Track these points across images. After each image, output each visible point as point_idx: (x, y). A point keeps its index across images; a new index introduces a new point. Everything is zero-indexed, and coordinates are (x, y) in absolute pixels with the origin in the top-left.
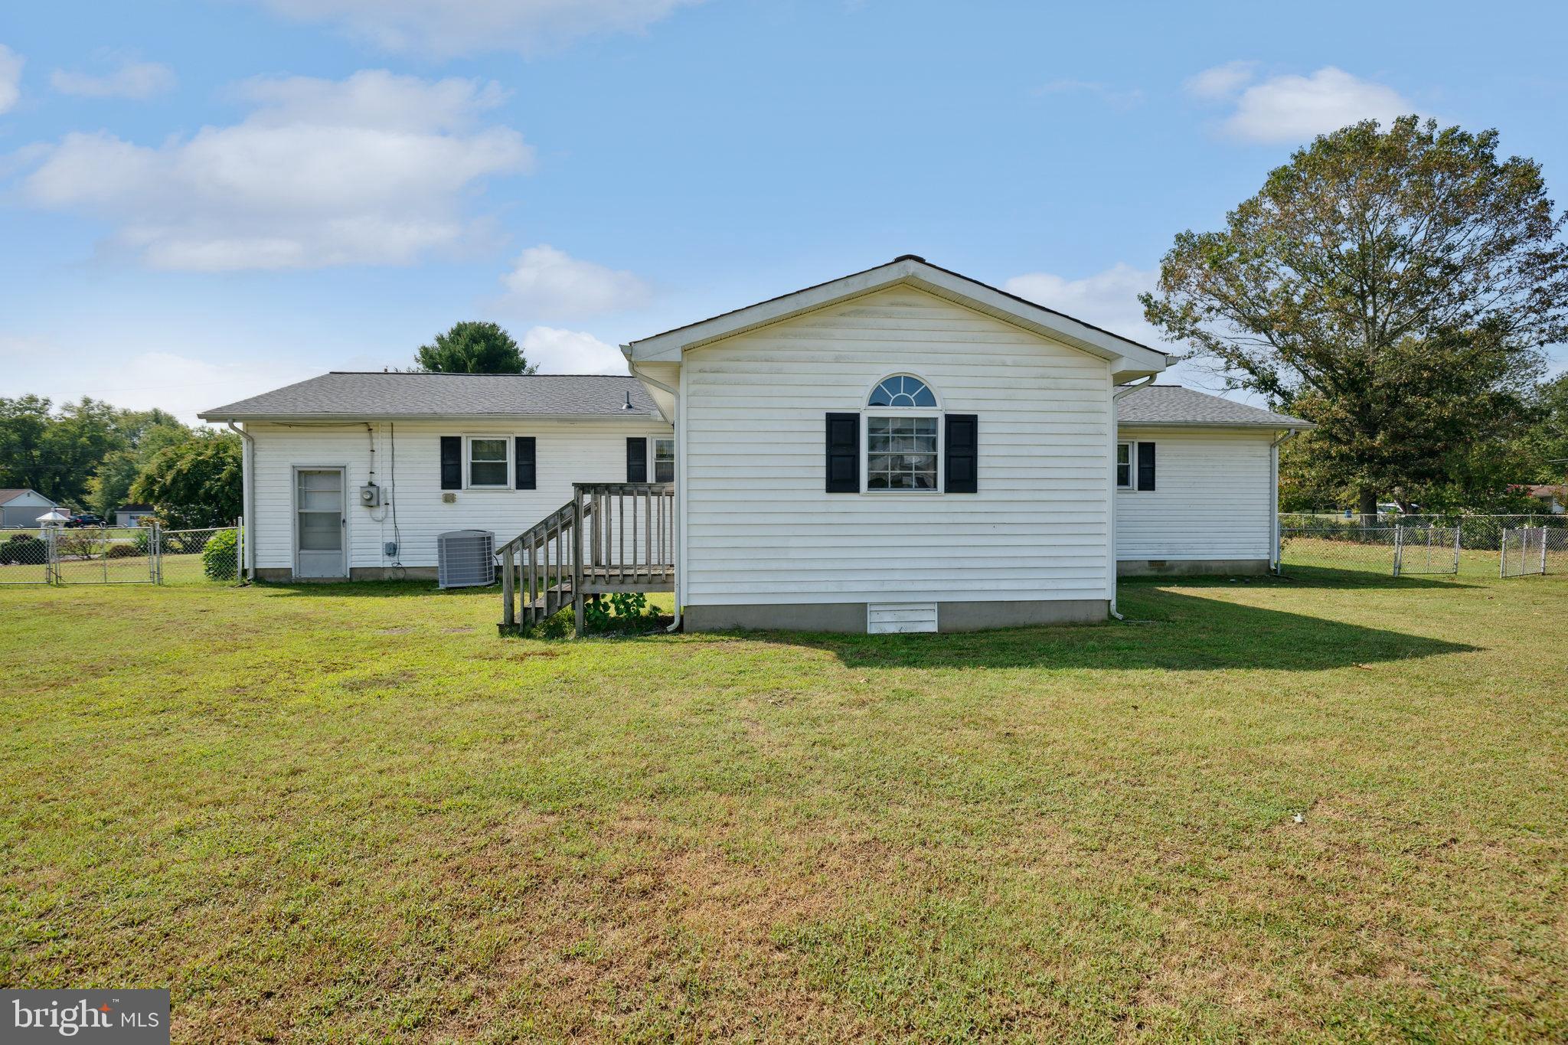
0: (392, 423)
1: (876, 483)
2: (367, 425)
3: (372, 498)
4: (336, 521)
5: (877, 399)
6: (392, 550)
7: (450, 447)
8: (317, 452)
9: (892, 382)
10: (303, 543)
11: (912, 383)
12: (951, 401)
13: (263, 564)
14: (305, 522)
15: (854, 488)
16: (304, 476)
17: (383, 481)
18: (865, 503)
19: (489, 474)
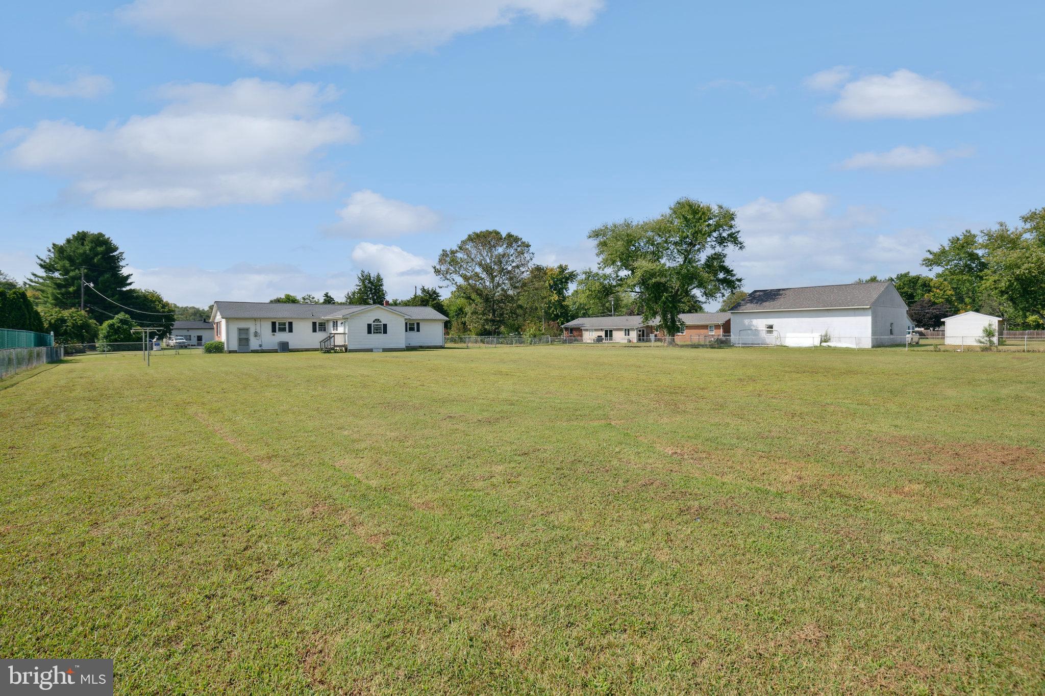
0: (261, 319)
1: (374, 333)
2: (255, 319)
3: (256, 334)
4: (247, 340)
5: (374, 322)
6: (261, 346)
7: (274, 324)
8: (243, 325)
9: (376, 320)
10: (240, 345)
11: (378, 320)
12: (384, 322)
13: (231, 349)
14: (240, 340)
15: (371, 333)
16: (240, 330)
17: (258, 331)
18: (372, 335)
19: (282, 330)
